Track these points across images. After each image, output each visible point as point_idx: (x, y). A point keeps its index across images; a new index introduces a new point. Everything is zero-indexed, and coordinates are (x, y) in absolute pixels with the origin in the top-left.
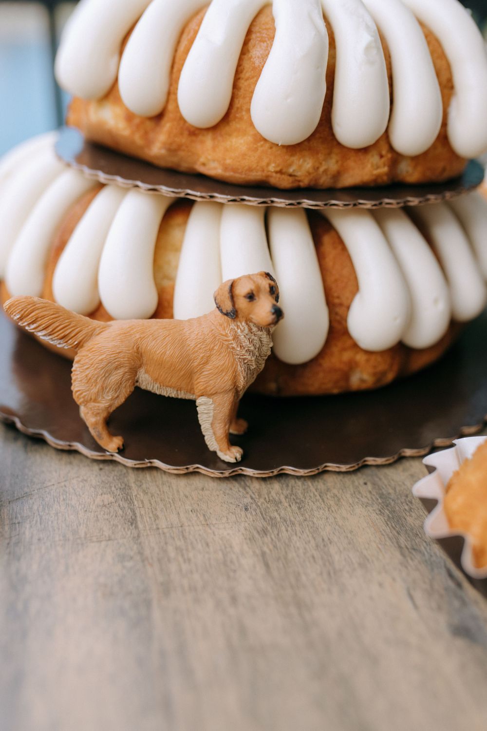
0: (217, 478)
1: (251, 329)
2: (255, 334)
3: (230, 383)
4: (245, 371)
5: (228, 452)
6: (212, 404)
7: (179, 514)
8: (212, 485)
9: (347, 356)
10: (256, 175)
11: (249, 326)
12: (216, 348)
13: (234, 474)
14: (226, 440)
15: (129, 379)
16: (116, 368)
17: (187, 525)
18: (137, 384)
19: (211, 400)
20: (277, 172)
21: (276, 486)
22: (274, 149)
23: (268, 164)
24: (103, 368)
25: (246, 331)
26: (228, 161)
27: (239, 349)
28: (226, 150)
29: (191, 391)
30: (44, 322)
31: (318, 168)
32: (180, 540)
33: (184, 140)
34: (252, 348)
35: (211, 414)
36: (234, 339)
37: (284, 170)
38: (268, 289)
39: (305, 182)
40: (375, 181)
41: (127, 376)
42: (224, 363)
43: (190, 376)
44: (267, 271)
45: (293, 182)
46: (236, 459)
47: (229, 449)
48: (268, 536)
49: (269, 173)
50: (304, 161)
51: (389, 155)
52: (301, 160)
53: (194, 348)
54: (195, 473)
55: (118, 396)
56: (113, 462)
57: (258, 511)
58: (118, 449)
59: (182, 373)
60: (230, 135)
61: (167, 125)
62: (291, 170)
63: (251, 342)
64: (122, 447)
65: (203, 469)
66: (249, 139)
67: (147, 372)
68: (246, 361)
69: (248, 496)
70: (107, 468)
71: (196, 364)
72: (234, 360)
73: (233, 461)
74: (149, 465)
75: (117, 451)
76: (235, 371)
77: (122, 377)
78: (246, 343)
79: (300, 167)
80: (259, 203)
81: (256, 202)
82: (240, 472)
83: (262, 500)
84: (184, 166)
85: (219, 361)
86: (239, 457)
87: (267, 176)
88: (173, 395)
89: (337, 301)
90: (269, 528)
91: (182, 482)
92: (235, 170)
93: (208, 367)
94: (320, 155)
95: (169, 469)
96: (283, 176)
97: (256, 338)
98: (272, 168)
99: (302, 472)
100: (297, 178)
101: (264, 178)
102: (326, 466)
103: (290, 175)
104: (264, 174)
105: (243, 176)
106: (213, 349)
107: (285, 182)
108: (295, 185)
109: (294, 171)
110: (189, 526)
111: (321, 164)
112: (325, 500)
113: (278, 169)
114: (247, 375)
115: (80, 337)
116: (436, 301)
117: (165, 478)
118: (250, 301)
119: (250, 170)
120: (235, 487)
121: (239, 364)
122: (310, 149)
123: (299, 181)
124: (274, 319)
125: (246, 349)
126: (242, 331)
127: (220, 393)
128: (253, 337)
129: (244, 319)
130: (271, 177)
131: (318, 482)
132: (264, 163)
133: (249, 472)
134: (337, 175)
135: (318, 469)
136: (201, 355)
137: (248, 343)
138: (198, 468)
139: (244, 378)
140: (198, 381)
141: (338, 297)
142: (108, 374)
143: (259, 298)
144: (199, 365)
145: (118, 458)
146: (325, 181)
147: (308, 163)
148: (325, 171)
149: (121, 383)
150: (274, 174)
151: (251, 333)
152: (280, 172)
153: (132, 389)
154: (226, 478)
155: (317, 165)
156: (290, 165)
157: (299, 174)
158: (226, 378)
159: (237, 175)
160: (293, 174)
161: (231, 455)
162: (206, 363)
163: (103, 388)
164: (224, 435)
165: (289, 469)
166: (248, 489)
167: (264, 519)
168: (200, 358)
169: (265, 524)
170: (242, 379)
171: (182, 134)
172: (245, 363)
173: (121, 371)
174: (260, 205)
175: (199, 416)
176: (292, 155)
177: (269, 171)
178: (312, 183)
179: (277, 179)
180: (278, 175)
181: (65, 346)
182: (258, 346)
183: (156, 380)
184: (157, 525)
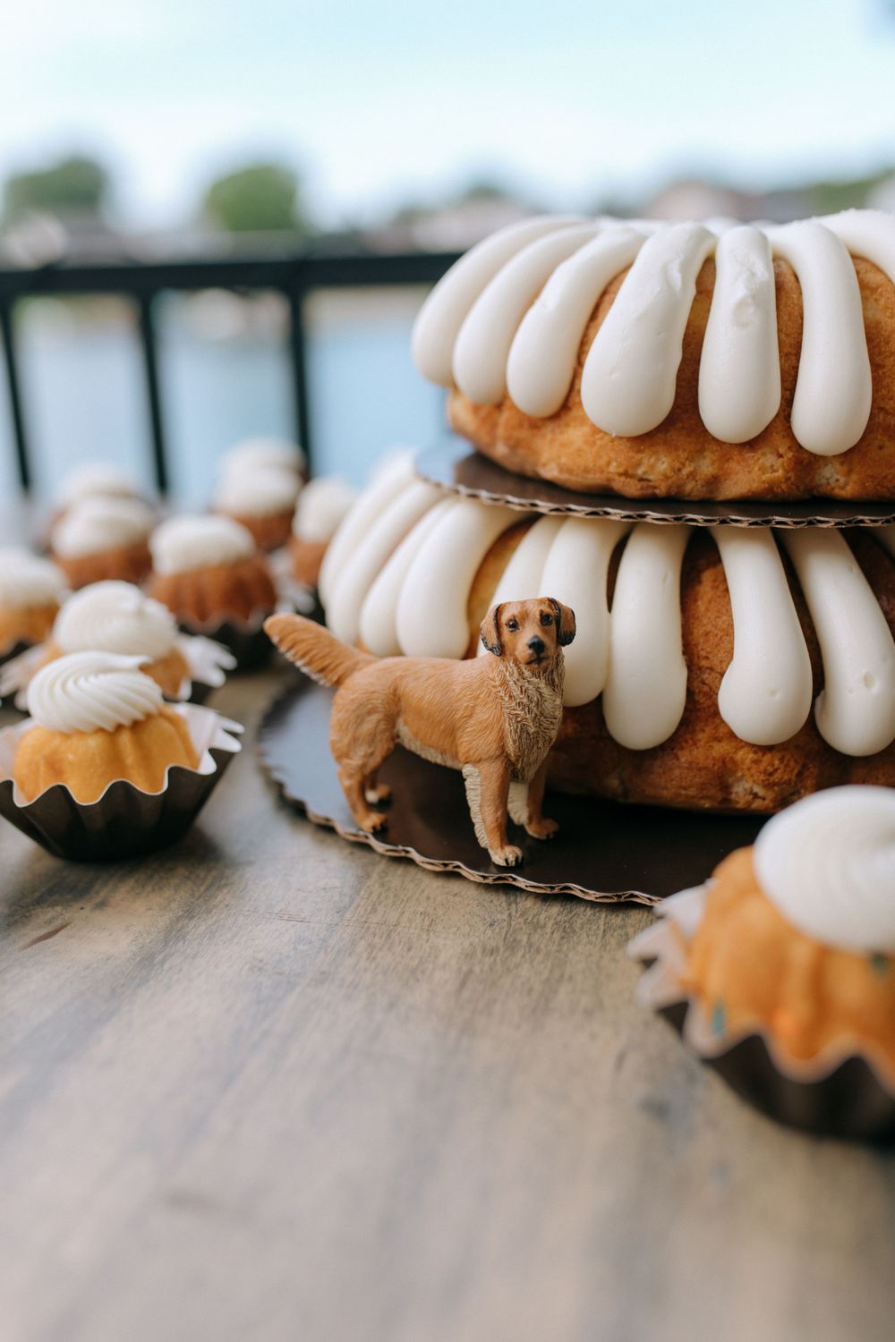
0: (475, 882)
1: (523, 673)
2: (528, 681)
3: (495, 746)
4: (516, 732)
5: (499, 850)
6: (479, 776)
7: (404, 913)
8: (471, 892)
9: (720, 749)
10: (594, 479)
11: (519, 668)
12: (482, 696)
13: (501, 882)
14: (498, 833)
15: (385, 730)
16: (369, 713)
17: (403, 925)
18: (398, 741)
19: (477, 770)
20: (620, 475)
21: (555, 909)
22: (616, 443)
23: (609, 464)
24: (354, 711)
25: (516, 675)
26: (563, 460)
27: (507, 699)
28: (563, 445)
29: (455, 756)
30: (301, 648)
31: (679, 470)
32: (381, 939)
33: (524, 433)
34: (525, 700)
35: (479, 792)
36: (501, 685)
37: (630, 471)
38: (538, 617)
39: (661, 490)
40: (770, 489)
41: (382, 726)
42: (488, 718)
43: (452, 732)
44: (551, 596)
45: (642, 488)
46: (506, 860)
47: (502, 847)
48: (492, 959)
49: (611, 475)
50: (658, 459)
51: (790, 455)
52: (652, 460)
53: (458, 694)
54: (455, 875)
55: (372, 754)
56: (366, 847)
57: (504, 931)
58: (374, 828)
59: (442, 727)
60: (567, 425)
61: (505, 416)
62: (640, 472)
63: (523, 691)
64: (379, 828)
65: (465, 871)
66: (586, 429)
67: (406, 723)
68: (519, 719)
69: (507, 913)
70: (359, 853)
71: (458, 716)
72: (502, 714)
73: (503, 863)
74: (403, 854)
75: (372, 831)
76: (501, 730)
77: (376, 727)
78: (516, 692)
79: (652, 467)
80: (587, 514)
81: (583, 513)
82: (511, 882)
83: (521, 920)
84: (529, 469)
85: (484, 714)
86: (511, 859)
87: (609, 480)
88: (439, 760)
89: (704, 663)
90: (502, 950)
91: (437, 885)
92: (570, 471)
93: (472, 722)
94: (680, 452)
95: (423, 862)
96: (629, 480)
97: (531, 687)
98: (613, 468)
99: (592, 895)
100: (651, 484)
101: (605, 483)
102: (632, 896)
103: (641, 480)
104: (604, 476)
105: (580, 480)
106: (478, 698)
107: (631, 489)
108: (650, 491)
109: (645, 473)
110: (404, 927)
111: (684, 465)
112: (608, 935)
113: (621, 470)
114: (520, 737)
115: (340, 671)
116: (867, 681)
117: (420, 875)
118: (512, 631)
119: (586, 470)
120: (499, 901)
121: (507, 720)
122: (665, 443)
123: (655, 487)
124: (531, 656)
125: (518, 700)
126: (511, 675)
127: (485, 760)
128: (527, 685)
129: (512, 658)
130: (614, 480)
131: (617, 916)
132: (602, 462)
133: (522, 882)
134: (714, 481)
135: (619, 897)
136: (465, 705)
137: (519, 693)
138: (458, 867)
139: (514, 742)
140: (462, 740)
141: (707, 658)
142: (360, 720)
143: (524, 627)
144: (461, 718)
145: (373, 842)
146: (692, 488)
147: (663, 463)
148: (692, 475)
149: (375, 735)
150: (616, 477)
151: (524, 679)
152: (626, 474)
153: (392, 746)
154: (488, 887)
155: (677, 465)
156: (639, 464)
157: (651, 477)
158: (491, 738)
159: (573, 478)
160: (645, 477)
161: (502, 855)
162: (470, 716)
163: (355, 740)
164: (495, 824)
165: (577, 890)
166: (514, 906)
167: (505, 938)
168: (463, 707)
169: (501, 943)
170: (511, 743)
171: (520, 425)
172: (518, 722)
173: (375, 718)
174: (588, 517)
175: (468, 793)
176: (639, 451)
177: (610, 473)
178: (674, 491)
179: (621, 484)
180: (623, 479)
181: (320, 679)
182: (535, 699)
183: (416, 735)
184: (367, 918)
